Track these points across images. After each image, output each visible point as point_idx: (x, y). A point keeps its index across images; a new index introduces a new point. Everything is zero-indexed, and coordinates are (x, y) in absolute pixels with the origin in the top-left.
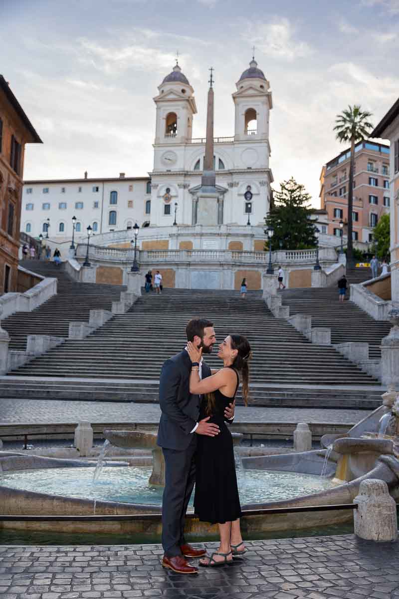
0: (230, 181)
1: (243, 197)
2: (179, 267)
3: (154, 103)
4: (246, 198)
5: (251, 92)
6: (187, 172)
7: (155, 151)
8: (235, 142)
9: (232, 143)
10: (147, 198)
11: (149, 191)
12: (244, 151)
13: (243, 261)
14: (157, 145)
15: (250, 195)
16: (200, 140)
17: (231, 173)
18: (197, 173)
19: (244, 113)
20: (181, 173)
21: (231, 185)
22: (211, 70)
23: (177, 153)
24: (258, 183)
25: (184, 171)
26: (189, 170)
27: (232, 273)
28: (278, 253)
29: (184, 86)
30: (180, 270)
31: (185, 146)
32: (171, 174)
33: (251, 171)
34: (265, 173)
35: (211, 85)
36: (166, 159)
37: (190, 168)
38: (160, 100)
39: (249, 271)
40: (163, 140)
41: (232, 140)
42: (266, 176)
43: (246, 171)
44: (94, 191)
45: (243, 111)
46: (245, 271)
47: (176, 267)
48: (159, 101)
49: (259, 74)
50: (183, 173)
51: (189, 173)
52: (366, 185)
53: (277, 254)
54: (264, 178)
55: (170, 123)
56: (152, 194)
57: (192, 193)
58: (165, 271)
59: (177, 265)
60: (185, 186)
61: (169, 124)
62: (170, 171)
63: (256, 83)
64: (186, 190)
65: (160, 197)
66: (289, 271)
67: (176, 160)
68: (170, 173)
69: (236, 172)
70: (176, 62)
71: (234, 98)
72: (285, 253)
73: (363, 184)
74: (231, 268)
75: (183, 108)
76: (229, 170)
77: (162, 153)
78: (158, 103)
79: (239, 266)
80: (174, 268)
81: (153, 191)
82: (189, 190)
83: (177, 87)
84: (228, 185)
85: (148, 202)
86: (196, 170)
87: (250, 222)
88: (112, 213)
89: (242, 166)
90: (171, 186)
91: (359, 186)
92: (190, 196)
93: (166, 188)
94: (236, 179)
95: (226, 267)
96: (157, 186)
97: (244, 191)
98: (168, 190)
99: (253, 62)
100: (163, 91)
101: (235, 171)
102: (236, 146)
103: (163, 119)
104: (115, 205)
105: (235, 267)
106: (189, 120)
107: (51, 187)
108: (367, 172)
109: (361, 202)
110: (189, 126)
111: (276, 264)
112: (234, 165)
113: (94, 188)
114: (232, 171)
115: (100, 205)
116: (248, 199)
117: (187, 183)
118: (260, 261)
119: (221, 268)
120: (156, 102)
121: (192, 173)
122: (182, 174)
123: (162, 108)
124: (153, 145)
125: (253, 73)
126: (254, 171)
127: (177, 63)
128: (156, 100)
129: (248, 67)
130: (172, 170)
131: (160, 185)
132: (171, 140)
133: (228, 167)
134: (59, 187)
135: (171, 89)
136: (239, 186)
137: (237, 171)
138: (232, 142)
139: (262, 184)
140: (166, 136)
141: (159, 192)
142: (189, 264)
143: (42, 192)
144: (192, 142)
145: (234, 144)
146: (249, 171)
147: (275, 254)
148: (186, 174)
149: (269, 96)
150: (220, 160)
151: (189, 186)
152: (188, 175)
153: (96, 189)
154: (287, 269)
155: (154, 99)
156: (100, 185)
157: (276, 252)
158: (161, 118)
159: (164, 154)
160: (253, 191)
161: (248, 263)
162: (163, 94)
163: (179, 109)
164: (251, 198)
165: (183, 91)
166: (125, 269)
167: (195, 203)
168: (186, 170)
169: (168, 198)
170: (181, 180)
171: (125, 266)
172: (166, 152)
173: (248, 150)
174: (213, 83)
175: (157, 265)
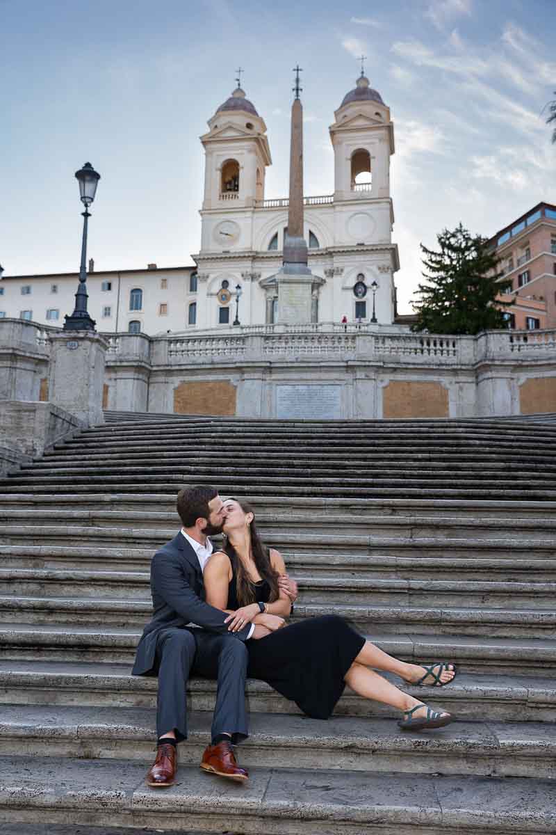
0: (329, 267)
1: (351, 293)
2: (246, 376)
3: (201, 145)
4: (356, 294)
5: (361, 123)
6: (257, 253)
7: (203, 221)
8: (334, 204)
9: (332, 205)
10: (191, 298)
11: (193, 288)
12: (351, 217)
13: (402, 360)
14: (206, 212)
15: (363, 289)
16: (278, 202)
17: (330, 254)
18: (274, 255)
19: (349, 156)
20: (247, 255)
21: (331, 273)
22: (298, 70)
23: (241, 223)
24: (375, 269)
25: (251, 252)
26: (259, 250)
27: (376, 388)
28: (491, 337)
29: (251, 117)
30: (248, 384)
31: (253, 212)
32: (230, 258)
33: (365, 248)
34: (387, 251)
35: (297, 95)
36: (221, 233)
37: (262, 246)
38: (211, 139)
39: (418, 382)
40: (216, 203)
41: (332, 199)
42: (389, 256)
43: (355, 249)
44: (103, 290)
45: (348, 153)
46: (409, 383)
47: (237, 376)
48: (210, 142)
49: (373, 95)
50: (251, 254)
51: (261, 255)
52: (550, 274)
53: (487, 342)
54: (386, 259)
55: (229, 178)
56: (198, 292)
57: (265, 287)
58: (211, 385)
59: (240, 370)
60: (253, 277)
61: (227, 180)
62: (228, 252)
63: (369, 108)
64: (256, 283)
65: (212, 295)
66: (522, 381)
67: (239, 235)
68: (228, 256)
69: (339, 252)
70: (237, 82)
71: (332, 133)
72: (507, 338)
73: (545, 274)
74: (372, 375)
75: (250, 151)
76: (326, 249)
77: (215, 224)
78: (209, 146)
79: (395, 369)
80: (233, 378)
81: (201, 286)
82: (260, 283)
83: (239, 119)
84: (326, 273)
85: (193, 305)
86: (271, 251)
87: (376, 317)
88: (133, 325)
89: (349, 241)
90: (230, 276)
91: (537, 278)
92: (264, 292)
93: (220, 281)
94: (338, 262)
95: (360, 374)
96: (208, 277)
97: (352, 282)
98: (225, 284)
99: (363, 79)
100: (216, 127)
101: (336, 250)
102: (338, 209)
103: (217, 170)
104: (139, 311)
105: (384, 373)
106: (259, 173)
107: (34, 285)
108: (550, 254)
109: (542, 303)
110: (260, 184)
111: (487, 362)
112: (334, 239)
113: (103, 284)
114: (332, 250)
115: (113, 312)
116: (360, 295)
117: (256, 271)
118: (443, 358)
119: (348, 377)
120: (204, 143)
121: (265, 256)
122: (249, 256)
123: (215, 154)
124: (200, 211)
125: (363, 93)
126: (369, 248)
127: (239, 85)
128: (204, 140)
129: (355, 86)
130: (231, 251)
131: (212, 276)
132: (230, 203)
133: (325, 243)
134: (49, 284)
135: (229, 122)
136: (343, 274)
137: (341, 250)
138: (331, 203)
139: (382, 269)
140: (222, 197)
141: (209, 288)
142: (270, 368)
143: (20, 291)
144: (265, 206)
145: (334, 207)
146: (361, 250)
147: (482, 340)
148: (255, 257)
149: (390, 128)
150: (311, 234)
151: (260, 276)
152: (258, 257)
153: (106, 287)
154: (515, 375)
155: (201, 138)
156: (114, 281)
157: (486, 334)
158: (214, 170)
159: (218, 226)
160: (368, 282)
161: (414, 364)
162: (217, 131)
163: (242, 154)
164: (364, 294)
165: (249, 126)
166: (113, 382)
167: (269, 304)
168: (254, 249)
169: (226, 295)
170: (247, 266)
171: (113, 375)
172: (221, 223)
173: (357, 216)
174: (300, 92)
175: (193, 372)
